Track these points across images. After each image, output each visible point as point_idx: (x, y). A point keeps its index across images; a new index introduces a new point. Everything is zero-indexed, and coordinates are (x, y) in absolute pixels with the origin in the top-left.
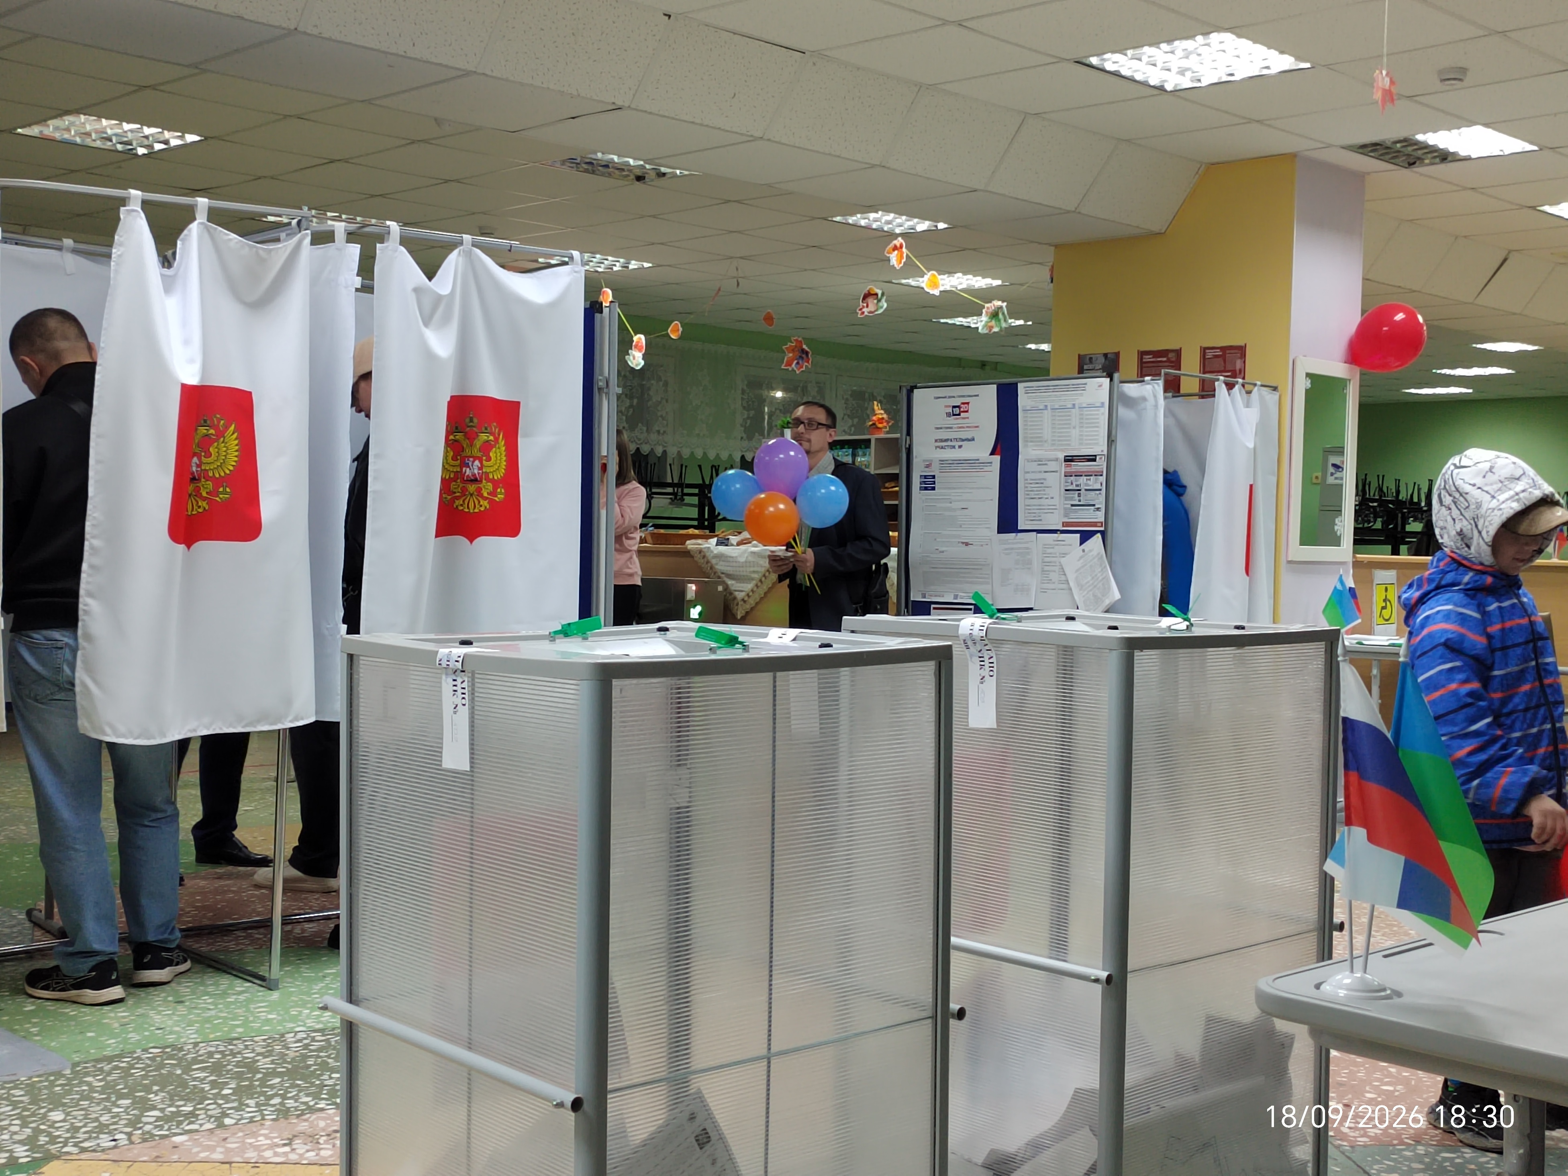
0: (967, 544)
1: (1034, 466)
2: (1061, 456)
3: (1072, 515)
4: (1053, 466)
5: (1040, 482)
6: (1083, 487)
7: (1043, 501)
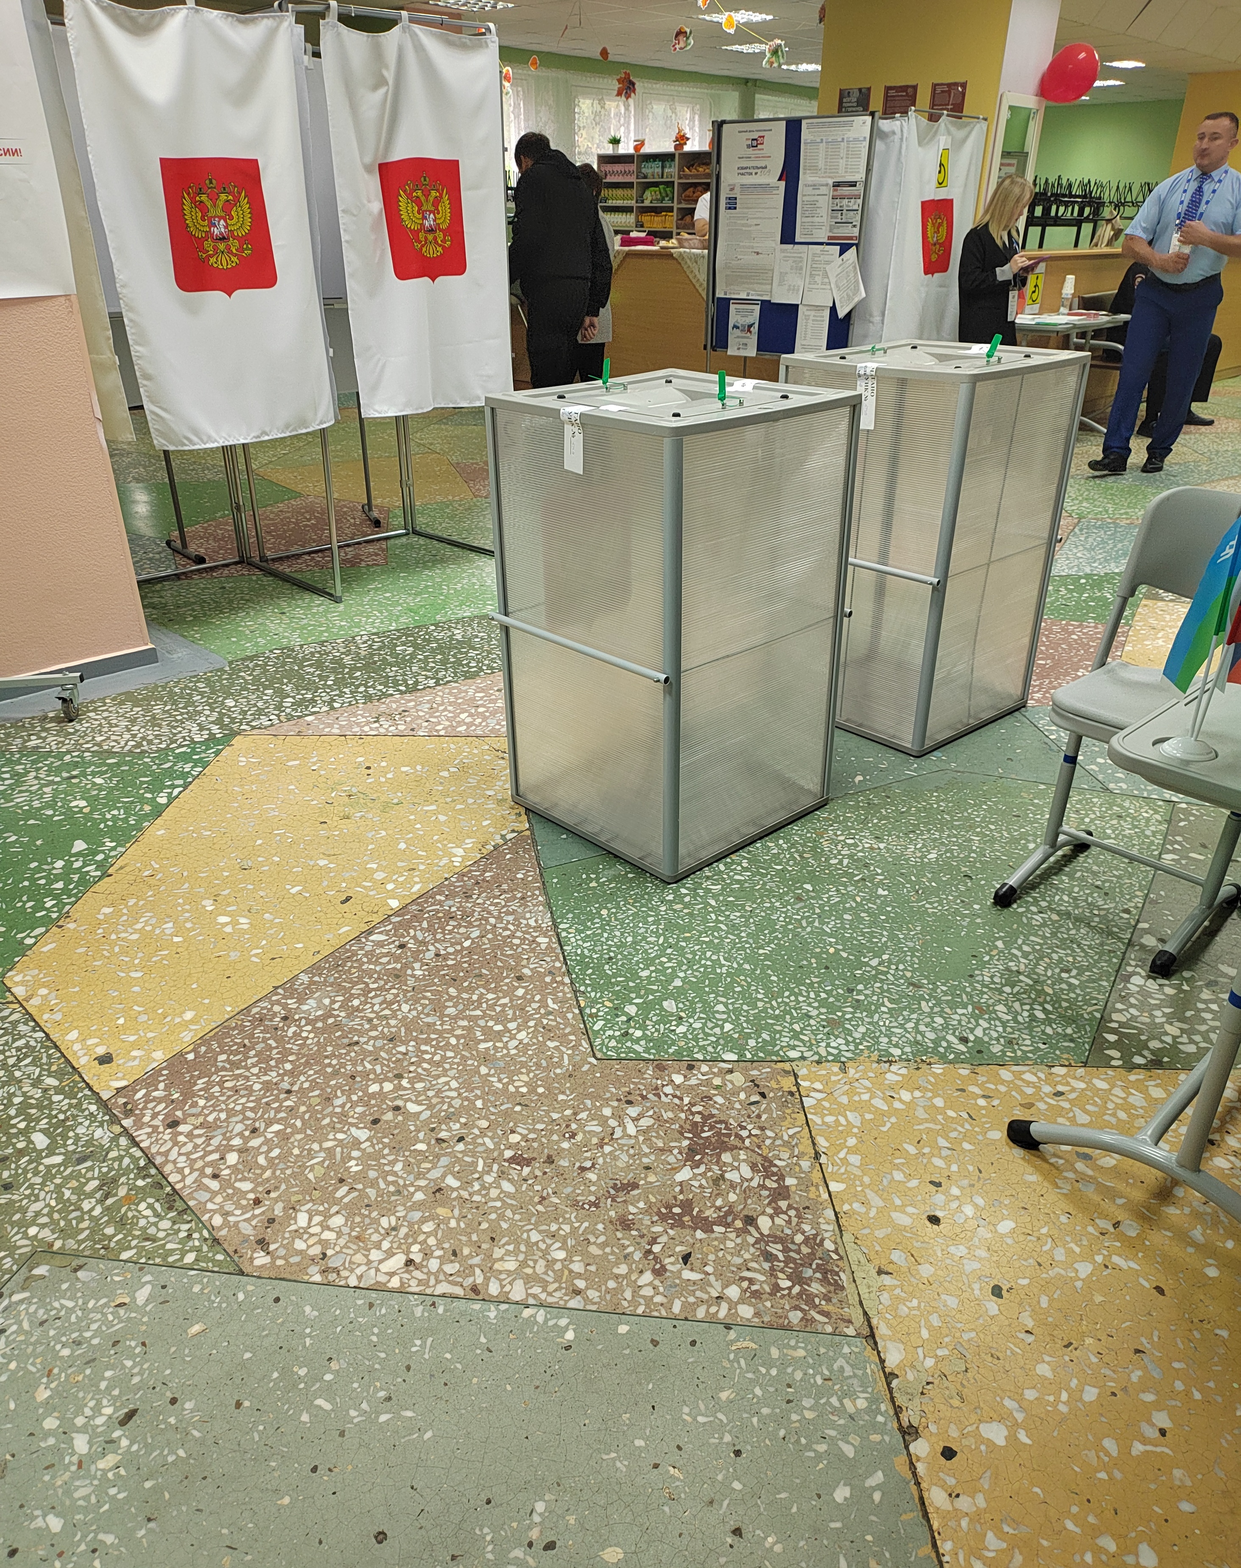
0: (758, 253)
1: (809, 190)
2: (831, 182)
3: (835, 231)
4: (824, 190)
5: (813, 203)
6: (845, 208)
7: (816, 219)
